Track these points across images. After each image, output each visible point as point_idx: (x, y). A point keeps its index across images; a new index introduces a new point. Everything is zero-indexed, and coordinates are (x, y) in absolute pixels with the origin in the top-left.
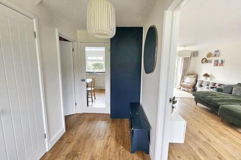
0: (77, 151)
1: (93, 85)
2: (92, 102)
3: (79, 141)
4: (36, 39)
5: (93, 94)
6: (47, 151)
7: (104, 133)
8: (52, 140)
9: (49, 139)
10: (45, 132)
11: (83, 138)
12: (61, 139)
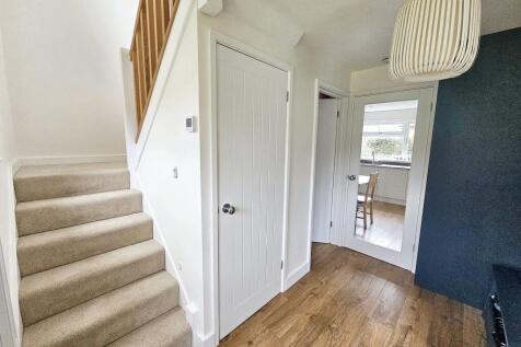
0: (329, 319)
1: (370, 190)
2: (365, 228)
3: (334, 302)
4: (288, 104)
5: (368, 211)
6: (282, 291)
7: (392, 313)
8: (290, 275)
9: (286, 273)
10: (283, 259)
11: (342, 299)
12: (302, 282)
